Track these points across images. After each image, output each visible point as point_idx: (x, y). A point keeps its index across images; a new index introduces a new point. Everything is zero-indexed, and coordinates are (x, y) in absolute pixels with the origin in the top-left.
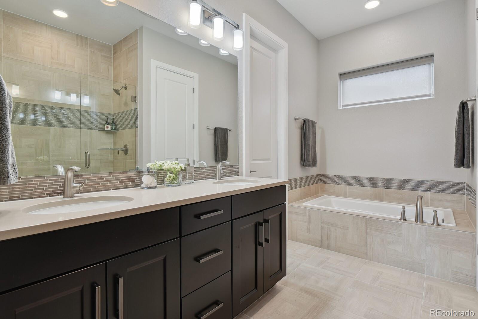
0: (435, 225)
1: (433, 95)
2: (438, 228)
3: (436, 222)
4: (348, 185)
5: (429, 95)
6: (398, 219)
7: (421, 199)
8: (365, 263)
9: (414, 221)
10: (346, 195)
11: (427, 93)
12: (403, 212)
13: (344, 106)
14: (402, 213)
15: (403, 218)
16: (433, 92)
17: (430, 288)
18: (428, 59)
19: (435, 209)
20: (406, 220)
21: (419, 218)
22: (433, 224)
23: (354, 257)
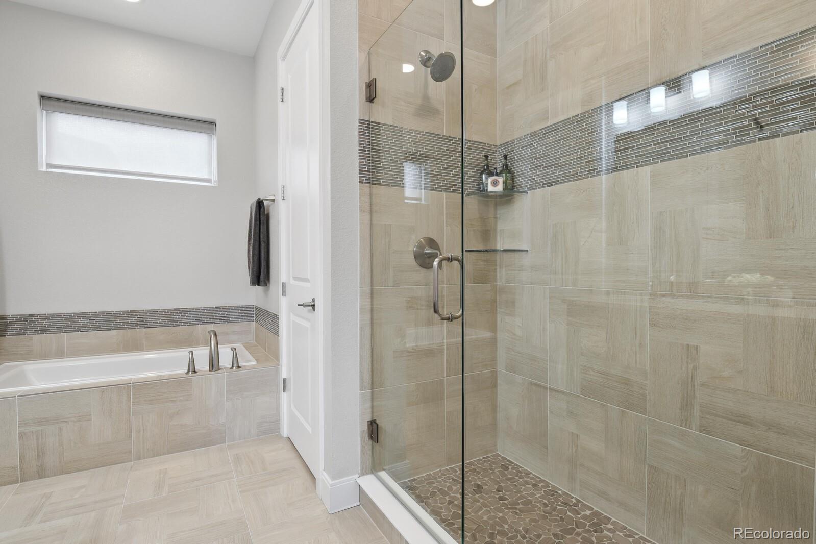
0: (234, 368)
1: (215, 181)
2: (240, 371)
3: (236, 365)
4: (65, 332)
5: (209, 181)
6: (182, 374)
7: (215, 334)
8: (131, 468)
9: (207, 371)
10: (60, 354)
11: (206, 177)
12: (191, 361)
13: (49, 166)
14: (189, 362)
15: (192, 369)
16: (215, 177)
17: (238, 458)
18: (207, 125)
19: (234, 345)
20: (195, 372)
21: (214, 364)
22: (232, 367)
23: (105, 467)
